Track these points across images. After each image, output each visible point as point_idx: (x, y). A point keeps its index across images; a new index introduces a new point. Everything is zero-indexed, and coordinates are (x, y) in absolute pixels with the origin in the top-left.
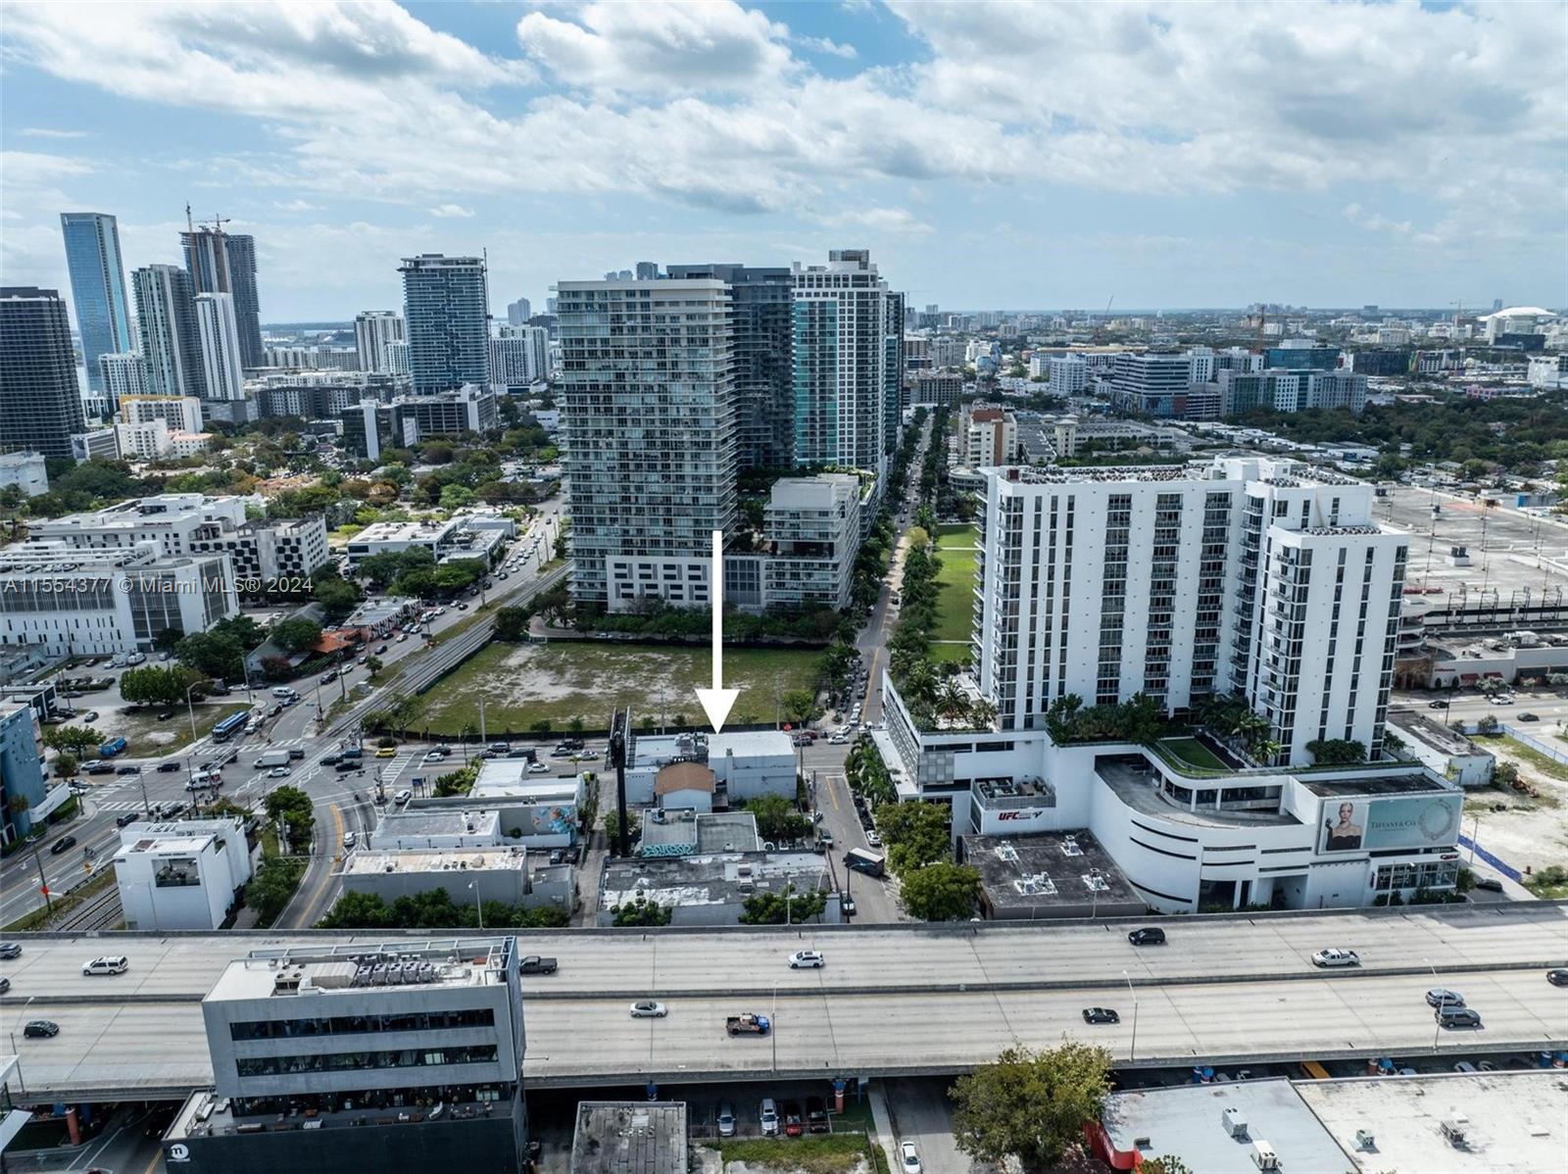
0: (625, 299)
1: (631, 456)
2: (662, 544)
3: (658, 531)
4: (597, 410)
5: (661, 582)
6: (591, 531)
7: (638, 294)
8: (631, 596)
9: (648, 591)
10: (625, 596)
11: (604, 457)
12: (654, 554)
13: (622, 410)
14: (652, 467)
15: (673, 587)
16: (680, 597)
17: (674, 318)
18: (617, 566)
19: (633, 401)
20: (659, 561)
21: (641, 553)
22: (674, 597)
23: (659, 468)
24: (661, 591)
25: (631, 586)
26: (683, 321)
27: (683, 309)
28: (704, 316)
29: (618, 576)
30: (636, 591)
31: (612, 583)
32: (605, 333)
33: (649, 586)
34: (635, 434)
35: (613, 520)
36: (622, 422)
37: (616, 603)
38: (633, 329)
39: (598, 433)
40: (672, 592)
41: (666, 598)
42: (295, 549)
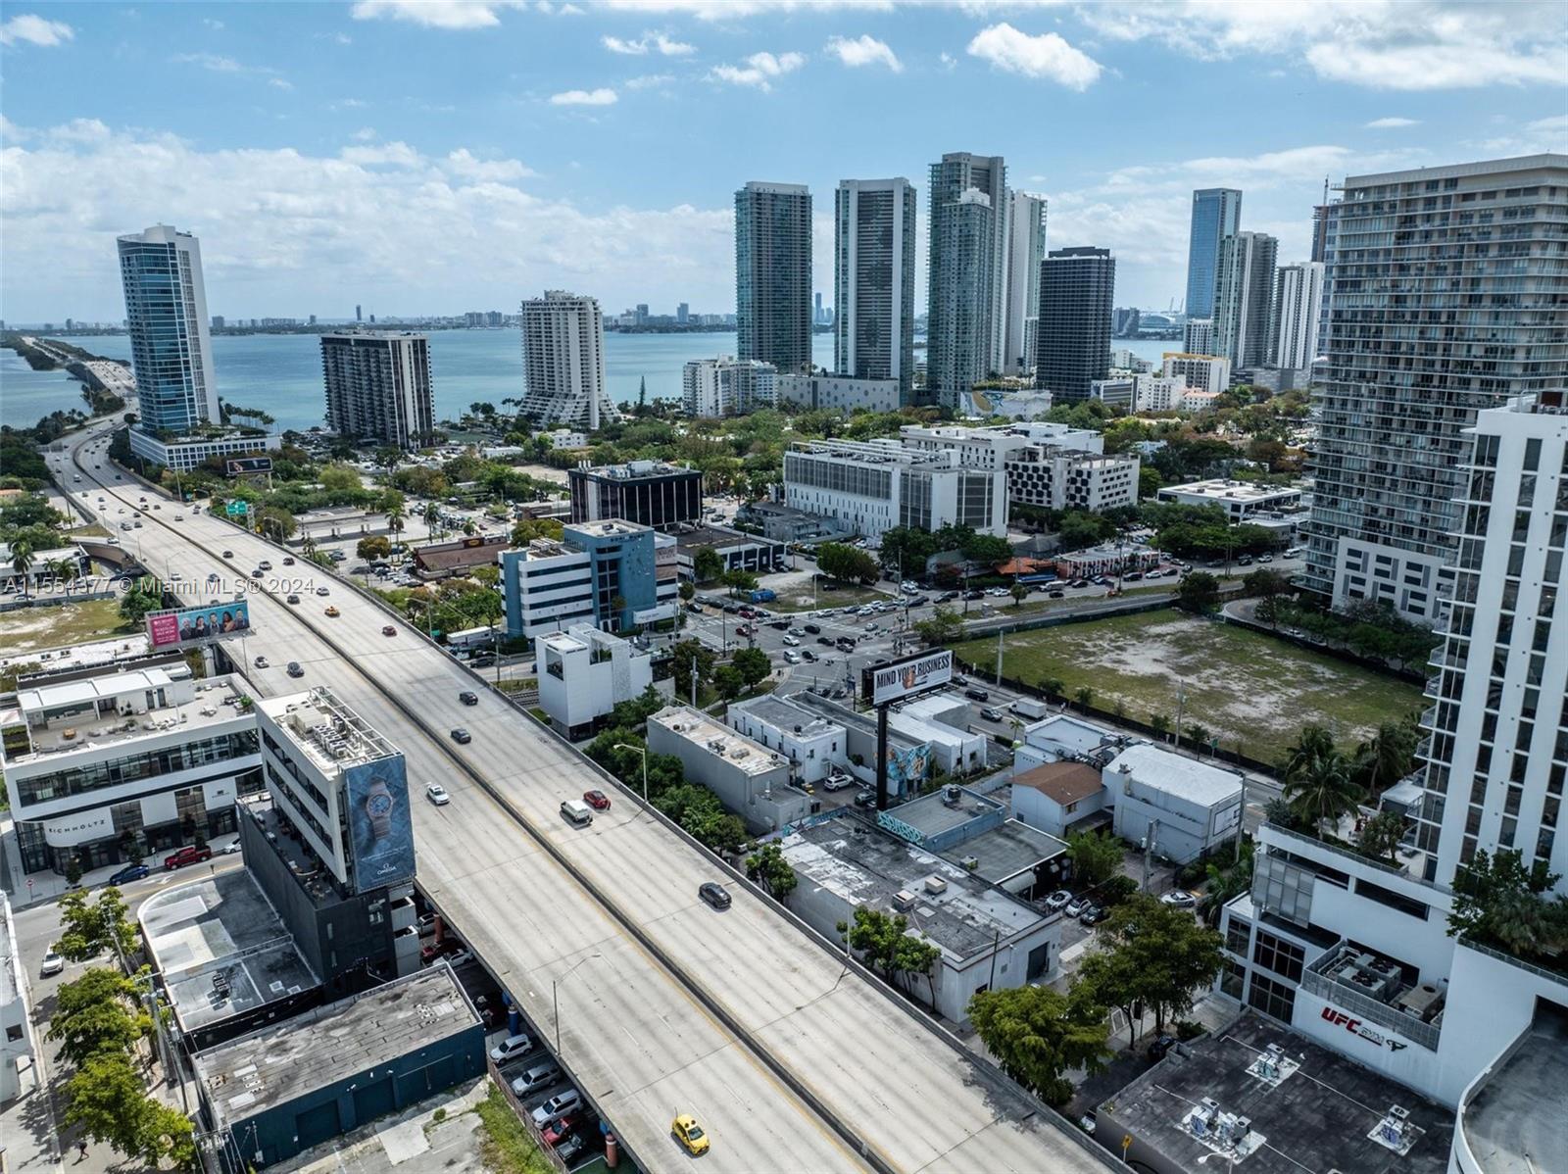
0: (1423, 193)
1: (1397, 410)
2: (1416, 535)
3: (1414, 515)
4: (1366, 345)
5: (1400, 585)
6: (1334, 503)
7: (1441, 185)
8: (1360, 595)
9: (1382, 594)
10: (1353, 593)
11: (1364, 408)
12: (1404, 546)
13: (1396, 346)
14: (1421, 427)
15: (1415, 595)
16: (1421, 611)
17: (1486, 216)
18: (1351, 552)
19: (1407, 335)
20: (1403, 556)
21: (1386, 542)
22: (1414, 609)
23: (1430, 429)
24: (1397, 598)
25: (1362, 582)
26: (1498, 219)
27: (1502, 201)
28: (1530, 211)
29: (1349, 565)
30: (1367, 591)
31: (1341, 572)
32: (1389, 243)
33: (1384, 587)
34: (1405, 379)
35: (1361, 492)
36: (1393, 362)
37: (1339, 600)
38: (1427, 235)
39: (1362, 375)
40: (1412, 602)
41: (1403, 608)
42: (1085, 483)
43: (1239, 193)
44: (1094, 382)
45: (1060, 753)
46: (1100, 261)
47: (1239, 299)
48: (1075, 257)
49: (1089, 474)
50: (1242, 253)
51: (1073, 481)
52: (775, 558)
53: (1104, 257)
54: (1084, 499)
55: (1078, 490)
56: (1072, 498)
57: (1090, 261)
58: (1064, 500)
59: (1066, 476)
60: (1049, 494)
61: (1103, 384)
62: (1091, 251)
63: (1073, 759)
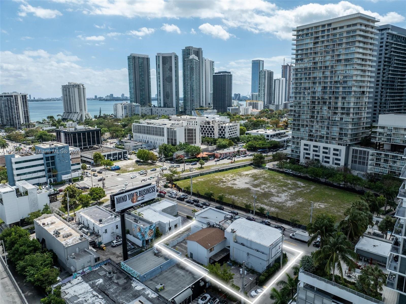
1: (317, 98)
2: (325, 138)
3: (324, 132)
4: (306, 78)
5: (321, 154)
6: (299, 130)
7: (326, 26)
8: (309, 158)
9: (315, 158)
10: (306, 158)
11: (306, 99)
12: (321, 142)
13: (315, 78)
14: (325, 103)
15: (326, 157)
16: (328, 162)
17: (341, 34)
18: (305, 145)
19: (318, 74)
20: (322, 145)
21: (316, 141)
22: (326, 162)
23: (327, 103)
24: (321, 158)
25: (309, 154)
26: (345, 35)
27: (346, 29)
28: (354, 31)
29: (305, 149)
30: (311, 157)
31: (302, 151)
32: (311, 46)
33: (316, 155)
34: (319, 89)
35: (307, 126)
36: (314, 83)
37: (302, 161)
38: (323, 42)
39: (305, 88)
40: (325, 159)
41: (323, 162)
42: (224, 130)
43: (263, 61)
44: (228, 108)
45: (208, 224)
46: (228, 75)
47: (265, 87)
48: (221, 74)
49: (225, 127)
50: (265, 75)
51: (220, 130)
52: (124, 156)
53: (229, 74)
54: (224, 135)
55: (222, 132)
56: (220, 135)
57: (225, 75)
58: (218, 136)
59: (218, 128)
60: (214, 134)
61: (230, 108)
62: (226, 72)
63: (213, 226)
